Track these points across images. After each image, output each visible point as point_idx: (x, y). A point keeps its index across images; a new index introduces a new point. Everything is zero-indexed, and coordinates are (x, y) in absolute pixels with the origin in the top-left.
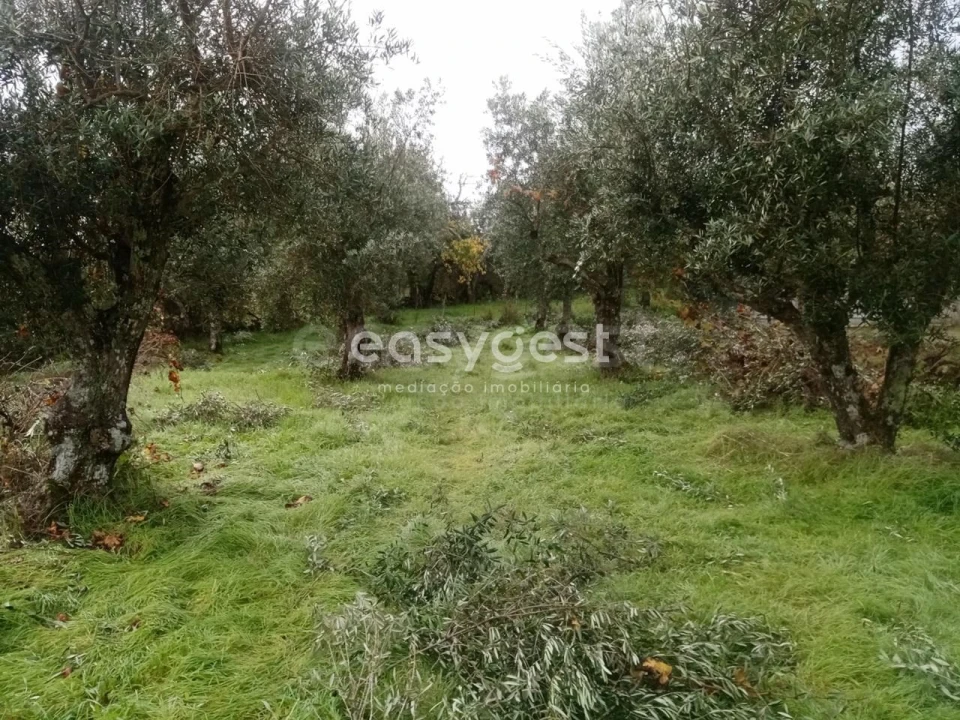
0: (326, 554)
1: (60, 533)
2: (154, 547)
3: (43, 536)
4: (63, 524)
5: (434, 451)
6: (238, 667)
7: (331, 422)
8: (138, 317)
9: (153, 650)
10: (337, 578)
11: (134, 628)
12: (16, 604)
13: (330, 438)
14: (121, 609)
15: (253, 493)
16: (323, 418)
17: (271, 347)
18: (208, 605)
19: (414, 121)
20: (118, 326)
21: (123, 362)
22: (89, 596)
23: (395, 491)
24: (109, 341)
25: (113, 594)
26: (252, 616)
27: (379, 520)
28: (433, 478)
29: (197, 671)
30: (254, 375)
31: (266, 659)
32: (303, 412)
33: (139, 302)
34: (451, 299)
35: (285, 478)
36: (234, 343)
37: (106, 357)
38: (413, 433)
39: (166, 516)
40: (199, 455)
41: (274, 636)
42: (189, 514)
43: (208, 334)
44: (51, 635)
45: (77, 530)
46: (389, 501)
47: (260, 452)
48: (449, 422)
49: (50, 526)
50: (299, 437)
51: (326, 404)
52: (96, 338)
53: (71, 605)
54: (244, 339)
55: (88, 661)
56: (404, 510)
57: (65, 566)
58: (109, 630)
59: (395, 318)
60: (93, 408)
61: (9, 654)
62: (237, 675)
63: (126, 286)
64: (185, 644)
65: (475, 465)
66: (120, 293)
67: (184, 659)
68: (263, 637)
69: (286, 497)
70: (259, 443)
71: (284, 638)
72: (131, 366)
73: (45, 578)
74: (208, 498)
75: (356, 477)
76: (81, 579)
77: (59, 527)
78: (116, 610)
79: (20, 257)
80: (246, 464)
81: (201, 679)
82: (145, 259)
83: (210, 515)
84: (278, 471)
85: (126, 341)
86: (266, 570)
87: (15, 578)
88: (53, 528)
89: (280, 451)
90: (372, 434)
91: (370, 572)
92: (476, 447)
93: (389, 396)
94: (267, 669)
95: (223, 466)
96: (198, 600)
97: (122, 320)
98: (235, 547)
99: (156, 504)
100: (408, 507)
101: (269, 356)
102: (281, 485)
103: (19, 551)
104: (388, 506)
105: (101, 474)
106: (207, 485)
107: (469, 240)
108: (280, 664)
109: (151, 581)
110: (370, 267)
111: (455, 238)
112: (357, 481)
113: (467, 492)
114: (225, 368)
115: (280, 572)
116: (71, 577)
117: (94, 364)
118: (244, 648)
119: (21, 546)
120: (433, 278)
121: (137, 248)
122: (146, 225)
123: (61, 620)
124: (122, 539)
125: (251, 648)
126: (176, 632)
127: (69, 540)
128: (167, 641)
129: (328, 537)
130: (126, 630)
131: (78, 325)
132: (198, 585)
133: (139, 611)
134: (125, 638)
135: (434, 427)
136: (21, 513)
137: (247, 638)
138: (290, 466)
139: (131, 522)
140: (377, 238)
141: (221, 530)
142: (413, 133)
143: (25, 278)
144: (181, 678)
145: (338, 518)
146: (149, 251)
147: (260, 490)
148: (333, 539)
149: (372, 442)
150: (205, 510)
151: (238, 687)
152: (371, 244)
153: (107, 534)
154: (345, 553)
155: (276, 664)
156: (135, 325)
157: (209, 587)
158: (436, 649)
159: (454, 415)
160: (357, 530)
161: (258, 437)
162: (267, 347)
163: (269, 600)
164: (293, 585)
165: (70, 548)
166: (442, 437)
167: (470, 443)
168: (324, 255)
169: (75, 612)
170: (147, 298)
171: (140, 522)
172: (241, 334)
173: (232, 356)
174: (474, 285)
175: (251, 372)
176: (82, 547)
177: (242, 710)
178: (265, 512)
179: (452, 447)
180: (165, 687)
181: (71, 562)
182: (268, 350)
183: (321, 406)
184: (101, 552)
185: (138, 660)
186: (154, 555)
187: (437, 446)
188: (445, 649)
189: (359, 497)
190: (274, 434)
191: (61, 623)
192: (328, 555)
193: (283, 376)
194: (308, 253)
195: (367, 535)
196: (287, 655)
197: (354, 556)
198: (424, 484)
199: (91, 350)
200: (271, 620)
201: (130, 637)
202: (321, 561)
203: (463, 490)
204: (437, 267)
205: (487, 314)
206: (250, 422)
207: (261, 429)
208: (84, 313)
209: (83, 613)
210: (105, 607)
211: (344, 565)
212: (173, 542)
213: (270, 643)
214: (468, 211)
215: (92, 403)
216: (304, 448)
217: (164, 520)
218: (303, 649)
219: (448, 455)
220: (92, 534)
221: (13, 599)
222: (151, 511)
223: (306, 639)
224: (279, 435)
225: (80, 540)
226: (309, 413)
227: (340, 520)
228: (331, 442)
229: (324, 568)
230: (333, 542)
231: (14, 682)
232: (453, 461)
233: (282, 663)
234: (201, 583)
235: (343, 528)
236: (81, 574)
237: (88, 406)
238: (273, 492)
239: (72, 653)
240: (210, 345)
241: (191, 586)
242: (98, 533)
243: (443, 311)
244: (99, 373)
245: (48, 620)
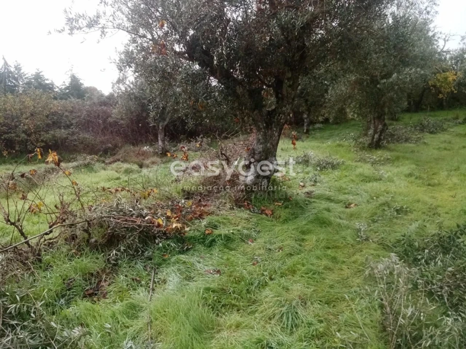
0: (367, 233)
1: (248, 206)
2: (286, 217)
3: (242, 206)
4: (250, 202)
5: (425, 189)
6: (328, 277)
7: (366, 169)
8: (284, 114)
9: (290, 262)
10: (374, 246)
11: (281, 251)
12: (234, 232)
13: (366, 177)
14: (274, 242)
15: (329, 199)
16: (361, 167)
17: (331, 132)
18: (312, 247)
19: (426, 5)
20: (276, 118)
21: (276, 134)
22: (261, 234)
23: (404, 207)
24: (271, 125)
25: (270, 235)
26: (333, 255)
27: (395, 220)
28: (425, 203)
29: (310, 275)
30: (325, 145)
31: (340, 276)
32: (351, 163)
33: (285, 106)
34: (433, 108)
35: (344, 194)
36: (314, 130)
37: (270, 132)
38: (413, 178)
39: (291, 204)
40: (302, 180)
41: (343, 266)
42: (301, 205)
43: (303, 125)
44: (247, 247)
45: (255, 206)
46: (400, 212)
47: (330, 181)
48: (433, 174)
49: (244, 202)
50: (349, 175)
51: (363, 160)
52: (266, 123)
53: (254, 236)
54: (318, 127)
55: (263, 261)
56: (409, 217)
57: (251, 220)
58: (270, 249)
59: (398, 118)
60: (264, 154)
61: (233, 252)
62: (327, 281)
63: (280, 99)
64: (303, 262)
65: (450, 199)
66: (277, 102)
67: (303, 268)
68: (338, 266)
69: (345, 203)
70: (329, 176)
71: (348, 268)
72: (279, 136)
73: (243, 224)
74: (308, 199)
75: (381, 198)
76: (257, 226)
77: (248, 204)
78: (272, 242)
79: (239, 87)
80: (324, 185)
81: (311, 279)
82: (290, 86)
83: (309, 207)
84: (340, 190)
85: (278, 125)
86: (338, 236)
87: (233, 222)
88: (246, 204)
89: (340, 181)
90: (388, 177)
91: (393, 245)
92: (450, 189)
93: (398, 158)
94: (341, 281)
95: (313, 185)
96: (307, 244)
97: (277, 115)
98: (323, 223)
99: (287, 199)
100: (411, 216)
101: (331, 136)
102: (342, 197)
103: (234, 211)
104: (400, 214)
105: (265, 183)
106: (308, 193)
107: (448, 73)
108: (347, 281)
109: (286, 232)
110: (393, 88)
111: (439, 72)
112: (382, 199)
113: (447, 213)
114: (310, 141)
115: (345, 237)
116: (253, 225)
117: (265, 134)
118: (330, 269)
119: (234, 209)
120: (423, 95)
121: (286, 81)
122: (292, 70)
123: (251, 242)
124: (273, 212)
125: (333, 270)
126: (299, 256)
127: (252, 209)
128: (296, 258)
129: (368, 225)
130: (277, 251)
131: (259, 117)
132: (306, 237)
133: (282, 244)
134: (277, 254)
135: (425, 176)
136: (234, 196)
137: (330, 264)
138: (346, 189)
139: (276, 205)
140: (399, 72)
141: (315, 214)
142: (425, 12)
143: (241, 96)
144: (302, 276)
145: (373, 216)
146: (291, 83)
147: (332, 198)
148: (370, 226)
149: (388, 181)
150: (307, 204)
151: (328, 286)
152: (395, 75)
153: (267, 209)
154: (378, 234)
155: (346, 280)
156: (283, 117)
157: (312, 239)
158: (433, 291)
159: (436, 171)
160: (383, 224)
161: (329, 174)
162: (329, 132)
163: (340, 250)
164: (351, 245)
165: (252, 212)
166: (430, 182)
167: (447, 187)
168: (367, 83)
169: (255, 240)
170: (289, 105)
171: (280, 205)
172: (318, 125)
173: (313, 135)
174: (448, 99)
175: (323, 143)
176: (257, 213)
177: (331, 296)
178: (335, 209)
179: (435, 188)
180: (295, 279)
181: (253, 219)
182: (331, 133)
183: (359, 161)
184: (264, 216)
185: (283, 264)
186: (286, 221)
187: (427, 187)
188: (438, 291)
189: (384, 208)
190: (337, 173)
191: (251, 243)
192: (369, 234)
193: (339, 145)
194: (359, 82)
195: (389, 227)
196: (350, 276)
197: (383, 236)
198: (420, 205)
199: (264, 128)
200: (342, 259)
201: (278, 254)
202: (365, 236)
203: (444, 211)
204: (426, 90)
205: (455, 116)
206: (324, 166)
207: (330, 170)
208: (262, 111)
209: (259, 240)
210: (268, 239)
211: (377, 239)
212: (294, 216)
213: (342, 270)
214: (448, 56)
215: (263, 151)
216: (353, 181)
217: (290, 206)
218: (358, 275)
219: (434, 192)
220: (261, 208)
221: (233, 230)
222: (284, 202)
223: (359, 271)
224: (340, 173)
225: (256, 211)
226: (354, 164)
227: (374, 218)
228: (367, 179)
229: (367, 239)
230: (370, 228)
231: (236, 263)
232: (436, 195)
233: (348, 280)
234: (307, 236)
235: (375, 222)
236: (257, 224)
237: (262, 152)
238: (339, 200)
239: (256, 256)
240: (304, 130)
241: (303, 237)
242: (263, 208)
243: (428, 114)
244: (267, 139)
245: (246, 241)
